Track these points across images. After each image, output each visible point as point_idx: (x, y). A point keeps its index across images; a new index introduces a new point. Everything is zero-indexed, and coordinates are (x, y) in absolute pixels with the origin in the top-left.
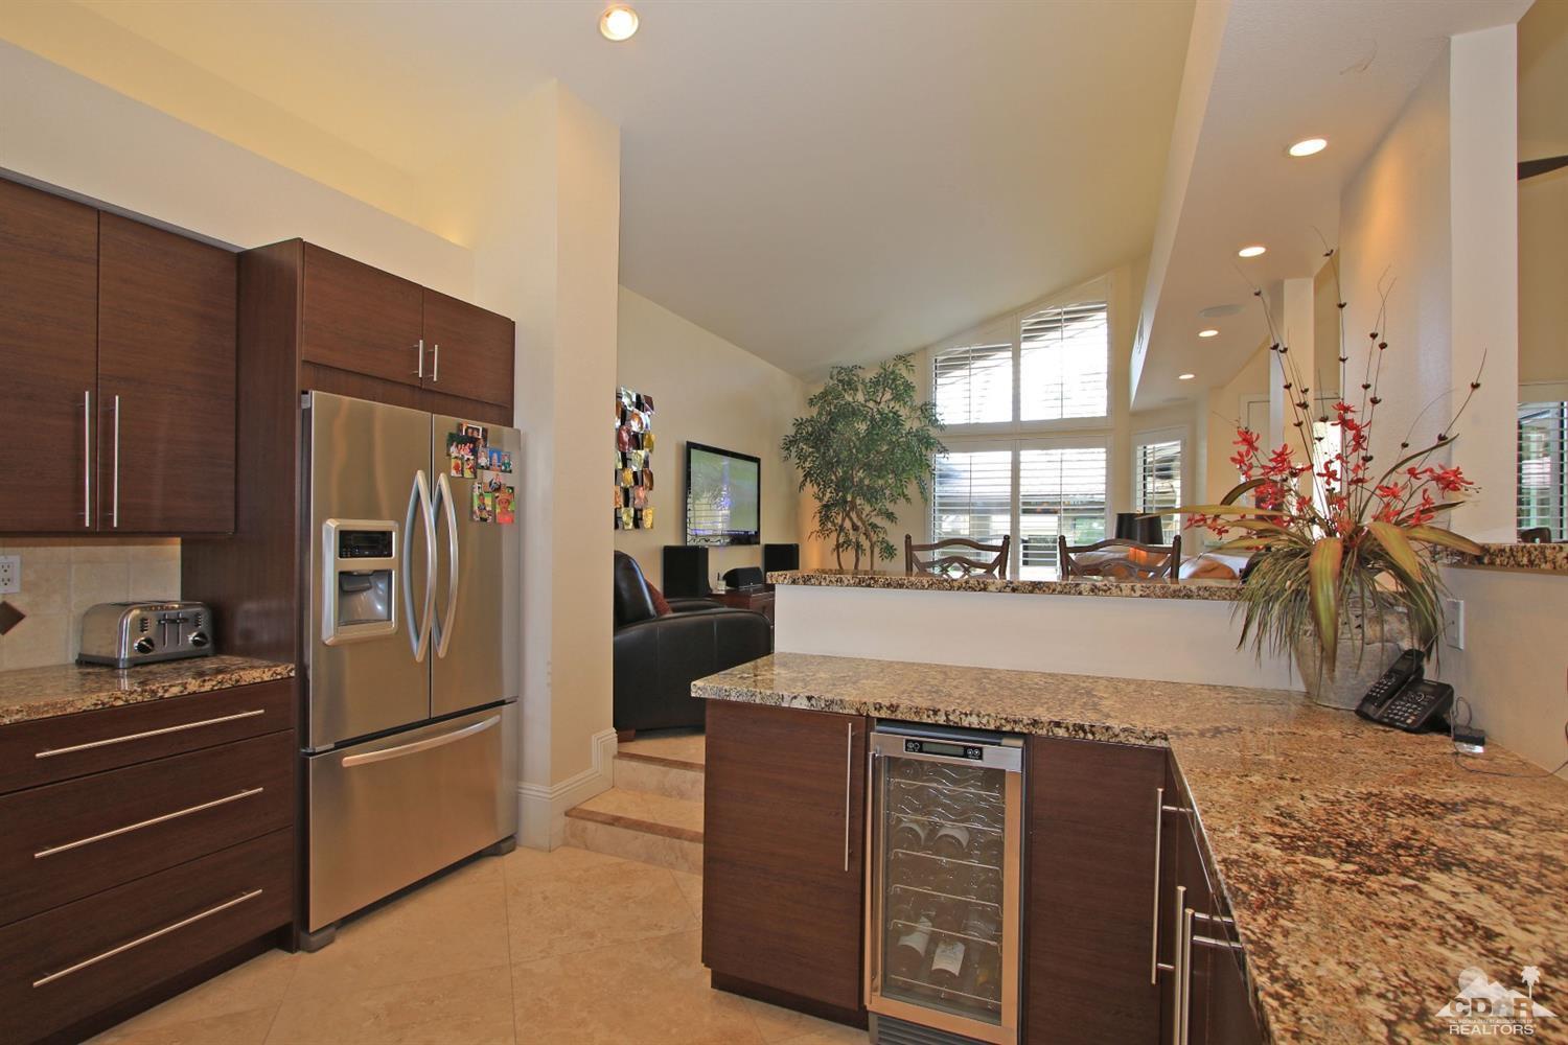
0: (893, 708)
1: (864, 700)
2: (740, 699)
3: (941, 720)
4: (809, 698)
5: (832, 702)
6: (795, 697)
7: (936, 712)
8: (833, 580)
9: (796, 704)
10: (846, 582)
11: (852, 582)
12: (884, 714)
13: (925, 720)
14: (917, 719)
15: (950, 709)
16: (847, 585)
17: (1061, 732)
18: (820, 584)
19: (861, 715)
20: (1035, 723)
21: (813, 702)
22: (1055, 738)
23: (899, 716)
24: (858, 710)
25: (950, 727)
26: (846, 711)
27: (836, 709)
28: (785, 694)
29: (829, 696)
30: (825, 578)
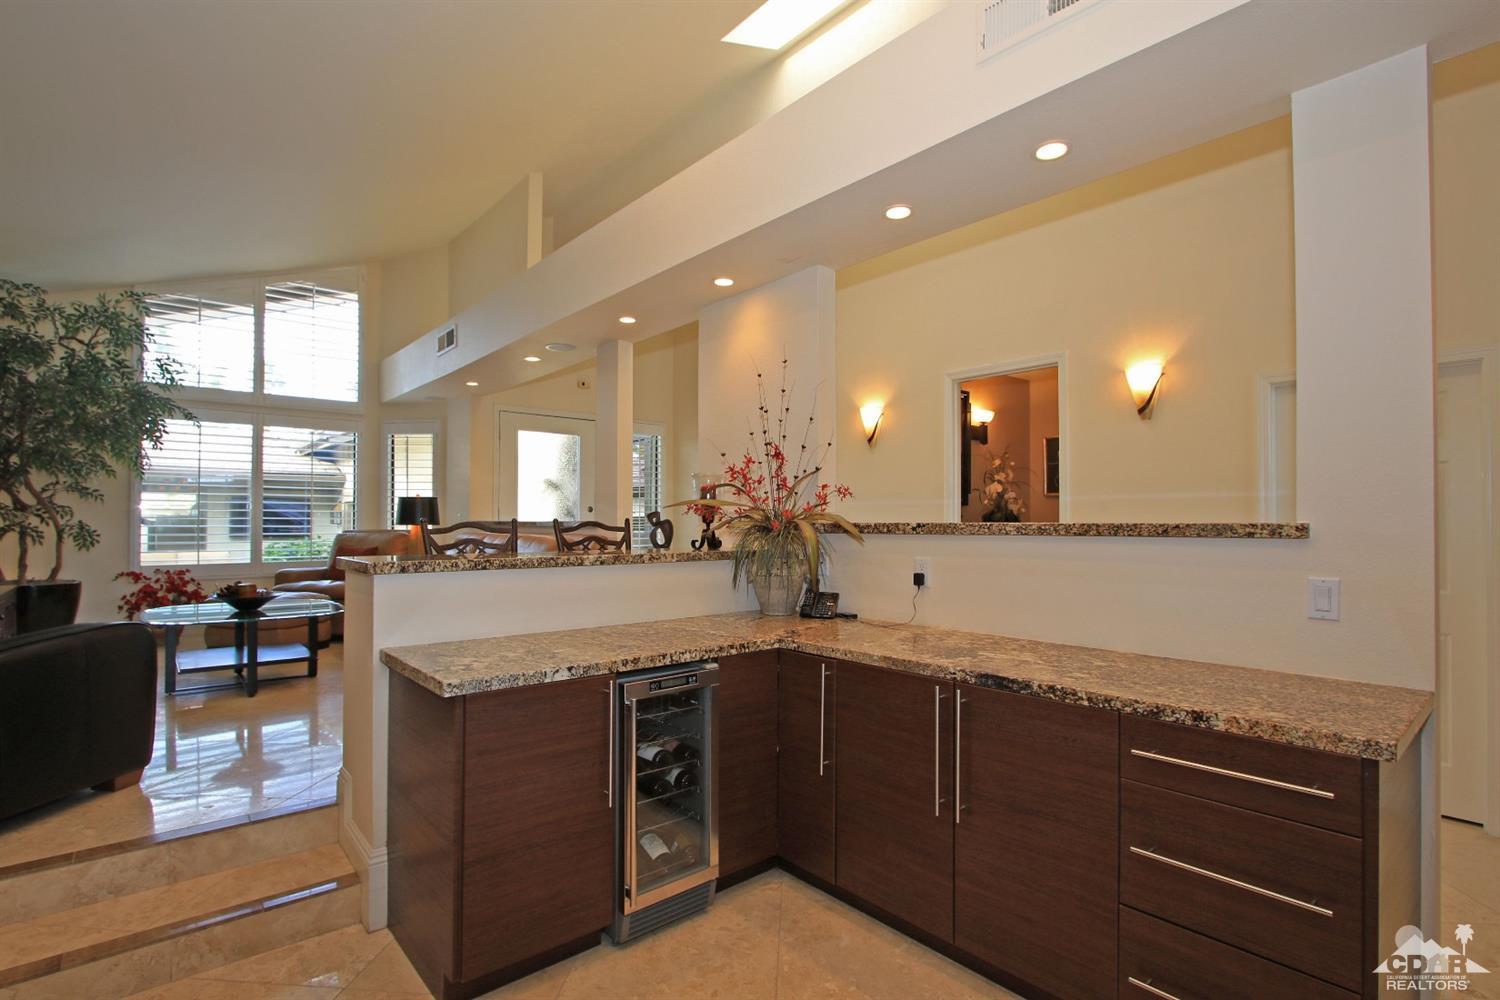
0: (636, 661)
1: (614, 660)
2: (503, 686)
3: (668, 661)
4: (570, 669)
5: (589, 667)
6: (557, 671)
7: (664, 656)
8: (448, 565)
9: (558, 678)
10: (462, 566)
11: (467, 566)
12: (629, 668)
13: (659, 664)
14: (652, 666)
15: (673, 652)
16: (463, 570)
17: (734, 652)
18: (434, 570)
19: (612, 673)
20: (721, 649)
21: (573, 671)
22: (732, 656)
23: (640, 666)
24: (610, 670)
25: (675, 665)
26: (601, 673)
27: (593, 672)
28: (548, 670)
29: (585, 664)
30: (439, 564)
